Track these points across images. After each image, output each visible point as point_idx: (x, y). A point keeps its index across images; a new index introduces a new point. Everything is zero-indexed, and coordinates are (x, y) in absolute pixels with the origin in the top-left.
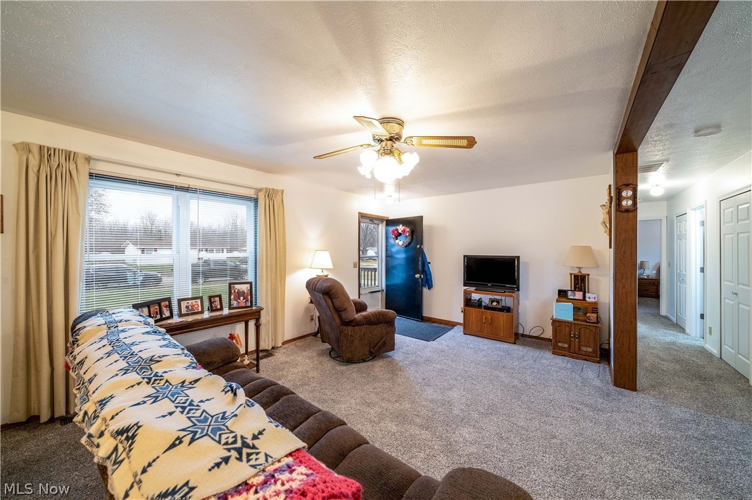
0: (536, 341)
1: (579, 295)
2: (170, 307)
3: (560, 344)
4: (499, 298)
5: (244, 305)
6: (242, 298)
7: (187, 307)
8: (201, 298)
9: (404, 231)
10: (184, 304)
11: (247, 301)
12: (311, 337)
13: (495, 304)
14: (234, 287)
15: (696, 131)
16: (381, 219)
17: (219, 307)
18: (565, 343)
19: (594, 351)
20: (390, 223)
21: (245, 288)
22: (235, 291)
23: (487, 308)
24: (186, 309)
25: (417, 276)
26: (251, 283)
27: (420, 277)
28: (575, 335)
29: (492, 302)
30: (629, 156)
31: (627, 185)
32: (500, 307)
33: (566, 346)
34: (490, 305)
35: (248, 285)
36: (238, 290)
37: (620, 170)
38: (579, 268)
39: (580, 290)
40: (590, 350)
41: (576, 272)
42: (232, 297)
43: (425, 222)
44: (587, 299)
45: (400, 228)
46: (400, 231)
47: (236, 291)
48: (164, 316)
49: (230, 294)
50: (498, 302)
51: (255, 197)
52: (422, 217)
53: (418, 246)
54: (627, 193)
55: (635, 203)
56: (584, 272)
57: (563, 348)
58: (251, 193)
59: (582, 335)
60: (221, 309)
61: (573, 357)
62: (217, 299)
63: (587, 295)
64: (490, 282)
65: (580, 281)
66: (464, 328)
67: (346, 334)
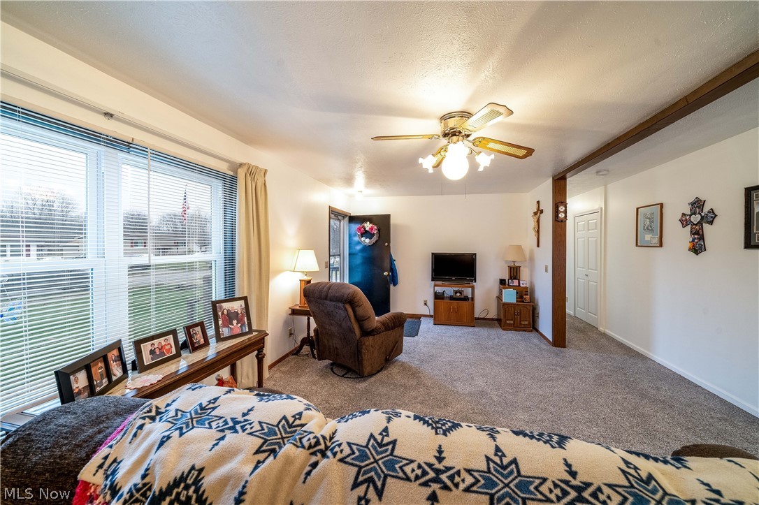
0: (485, 322)
1: (516, 283)
2: (121, 357)
3: (508, 322)
4: (460, 289)
5: (239, 331)
6: (235, 322)
7: (152, 352)
8: (174, 332)
9: (371, 229)
10: (146, 348)
11: (243, 325)
12: (291, 357)
13: (458, 294)
14: (221, 307)
15: (597, 172)
16: (344, 215)
17: (202, 341)
18: (511, 320)
19: (529, 324)
20: (353, 219)
21: (237, 306)
22: (223, 313)
23: (451, 298)
24: (150, 356)
25: (386, 273)
26: (245, 299)
27: (389, 274)
28: (517, 313)
29: (456, 293)
30: (562, 182)
31: (562, 203)
32: (462, 297)
33: (512, 322)
34: (454, 296)
35: (242, 302)
36: (228, 310)
37: (557, 191)
38: (514, 262)
39: (515, 279)
40: (526, 323)
41: (512, 265)
42: (220, 322)
43: (392, 221)
44: (521, 285)
45: (368, 226)
46: (367, 229)
47: (225, 312)
48: (114, 378)
49: (216, 318)
50: (461, 293)
51: (232, 173)
52: (389, 215)
53: (386, 244)
54: (562, 208)
55: (566, 216)
56: (517, 265)
57: (510, 325)
58: (223, 167)
59: (522, 313)
60: (207, 344)
61: (516, 330)
62: (198, 329)
63: (521, 282)
64: (454, 276)
65: (514, 272)
66: (434, 320)
67: (367, 346)
